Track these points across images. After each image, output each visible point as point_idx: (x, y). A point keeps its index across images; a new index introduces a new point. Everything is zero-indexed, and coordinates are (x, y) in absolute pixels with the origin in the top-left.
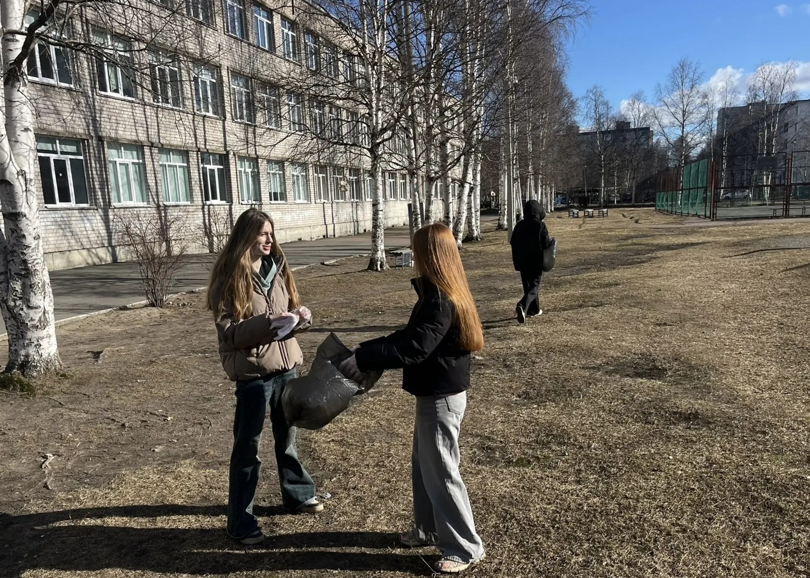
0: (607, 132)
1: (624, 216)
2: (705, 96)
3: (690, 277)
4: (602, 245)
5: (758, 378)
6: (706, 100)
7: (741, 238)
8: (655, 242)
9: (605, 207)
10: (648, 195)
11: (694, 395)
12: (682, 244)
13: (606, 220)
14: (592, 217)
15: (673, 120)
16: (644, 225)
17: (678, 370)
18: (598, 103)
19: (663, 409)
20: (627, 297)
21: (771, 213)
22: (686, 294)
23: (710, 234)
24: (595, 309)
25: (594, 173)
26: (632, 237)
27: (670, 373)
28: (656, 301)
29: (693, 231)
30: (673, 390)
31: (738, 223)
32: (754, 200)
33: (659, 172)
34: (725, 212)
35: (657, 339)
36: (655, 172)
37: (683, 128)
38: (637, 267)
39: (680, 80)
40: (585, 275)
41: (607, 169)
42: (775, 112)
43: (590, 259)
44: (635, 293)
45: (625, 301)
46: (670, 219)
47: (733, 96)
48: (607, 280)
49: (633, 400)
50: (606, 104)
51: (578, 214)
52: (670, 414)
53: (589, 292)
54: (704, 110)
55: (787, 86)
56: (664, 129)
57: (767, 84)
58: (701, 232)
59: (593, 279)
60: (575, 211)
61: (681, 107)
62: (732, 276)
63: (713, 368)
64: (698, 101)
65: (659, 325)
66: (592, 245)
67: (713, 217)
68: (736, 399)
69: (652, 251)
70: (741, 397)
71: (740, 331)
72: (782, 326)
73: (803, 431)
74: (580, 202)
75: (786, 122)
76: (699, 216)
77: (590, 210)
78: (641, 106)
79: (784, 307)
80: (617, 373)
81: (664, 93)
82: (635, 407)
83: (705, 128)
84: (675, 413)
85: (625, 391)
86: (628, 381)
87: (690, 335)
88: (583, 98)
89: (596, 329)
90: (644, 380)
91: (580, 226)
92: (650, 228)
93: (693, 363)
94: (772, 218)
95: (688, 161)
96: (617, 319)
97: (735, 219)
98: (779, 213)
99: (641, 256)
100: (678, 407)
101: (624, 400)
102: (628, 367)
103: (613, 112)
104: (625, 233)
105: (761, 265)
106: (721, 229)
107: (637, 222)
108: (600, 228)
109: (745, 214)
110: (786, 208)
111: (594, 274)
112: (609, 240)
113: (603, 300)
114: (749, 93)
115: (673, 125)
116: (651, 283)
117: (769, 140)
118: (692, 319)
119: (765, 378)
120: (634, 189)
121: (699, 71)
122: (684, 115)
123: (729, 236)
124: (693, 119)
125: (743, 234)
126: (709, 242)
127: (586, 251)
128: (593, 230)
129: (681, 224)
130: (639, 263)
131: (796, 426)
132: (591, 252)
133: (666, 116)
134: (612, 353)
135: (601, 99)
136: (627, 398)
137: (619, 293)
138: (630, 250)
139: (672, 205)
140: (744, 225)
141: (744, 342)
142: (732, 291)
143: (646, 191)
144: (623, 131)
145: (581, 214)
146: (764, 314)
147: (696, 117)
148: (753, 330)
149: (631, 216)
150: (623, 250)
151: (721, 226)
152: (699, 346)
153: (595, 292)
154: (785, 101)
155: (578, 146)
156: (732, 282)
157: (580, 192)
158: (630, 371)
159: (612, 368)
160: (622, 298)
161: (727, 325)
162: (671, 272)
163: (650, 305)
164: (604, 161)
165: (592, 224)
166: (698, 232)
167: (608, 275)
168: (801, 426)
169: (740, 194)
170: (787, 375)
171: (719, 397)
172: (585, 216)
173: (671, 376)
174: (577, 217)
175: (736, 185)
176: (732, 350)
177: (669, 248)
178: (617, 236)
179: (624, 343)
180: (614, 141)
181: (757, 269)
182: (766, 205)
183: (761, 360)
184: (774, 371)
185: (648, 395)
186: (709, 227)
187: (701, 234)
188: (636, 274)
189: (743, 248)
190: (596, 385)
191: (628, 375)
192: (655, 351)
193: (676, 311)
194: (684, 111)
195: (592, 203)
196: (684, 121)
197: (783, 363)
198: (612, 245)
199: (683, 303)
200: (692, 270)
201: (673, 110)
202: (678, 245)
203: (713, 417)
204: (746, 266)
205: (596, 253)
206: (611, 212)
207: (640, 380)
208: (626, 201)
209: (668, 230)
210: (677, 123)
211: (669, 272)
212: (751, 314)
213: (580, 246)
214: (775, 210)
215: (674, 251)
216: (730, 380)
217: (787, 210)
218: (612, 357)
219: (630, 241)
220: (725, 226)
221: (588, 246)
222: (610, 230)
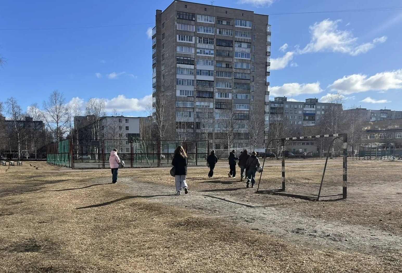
0: (20, 121)
1: (30, 165)
2: (67, 110)
3: (59, 197)
4: (17, 181)
5: (82, 246)
6: (67, 112)
7: (84, 178)
8: (45, 179)
9: (22, 160)
10: (44, 155)
11: (52, 258)
12: (58, 181)
13: (21, 167)
14: (14, 165)
15: (53, 119)
16: (40, 170)
17: (47, 246)
18: (14, 106)
19: (36, 267)
20: (26, 209)
21: (97, 166)
22: (56, 206)
23: (71, 175)
24: (8, 216)
25: (15, 142)
26: (34, 177)
27: (42, 248)
28: (40, 210)
29: (63, 174)
30: (43, 256)
31: (84, 170)
32: (91, 160)
33: (49, 144)
34: (79, 165)
35: (38, 230)
36: (46, 143)
37: (58, 124)
38: (34, 193)
39: (54, 101)
40: (5, 198)
41: (21, 140)
42: (98, 121)
43: (10, 189)
44: (30, 207)
45: (25, 211)
46: (53, 167)
47: (79, 111)
48: (17, 200)
49: (22, 264)
50: (18, 107)
51: (5, 164)
52: (39, 270)
53: (6, 207)
54: (67, 116)
55: (101, 110)
56: (49, 123)
57: (93, 108)
58: (68, 174)
59: (9, 200)
60: (4, 162)
61: (56, 113)
62: (77, 196)
63: (63, 243)
64: (64, 112)
65: (41, 223)
66: (12, 181)
67: (73, 167)
68: (71, 257)
69: (43, 184)
70: (73, 256)
71: (78, 223)
72: (95, 219)
73: (96, 269)
74: (8, 157)
75: (103, 125)
76: (67, 167)
77: (12, 162)
78: (37, 110)
79: (97, 210)
80: (15, 251)
81: (48, 106)
82: (22, 268)
83: (68, 125)
84: (41, 268)
85: (18, 260)
86: (21, 254)
87: (55, 227)
88: (6, 103)
89: (7, 227)
90: (29, 253)
91: (6, 170)
92: (43, 172)
93: (54, 241)
94: (98, 168)
95: (61, 139)
96: (19, 221)
97: (83, 169)
98: (101, 166)
99: (36, 187)
100: (43, 265)
101: (17, 265)
102: (22, 247)
103: (23, 112)
104: (30, 175)
105: (90, 191)
106: (77, 173)
107: (37, 169)
108: (17, 172)
109: (87, 166)
110: (104, 164)
111: (11, 197)
112: (21, 178)
113: (13, 211)
114: (86, 111)
115: (53, 122)
116: (39, 201)
117: (96, 133)
118: (57, 219)
119: (85, 245)
120: (36, 152)
121: (63, 97)
122: (57, 118)
123: (79, 177)
124: (62, 120)
125: (86, 176)
126: (70, 180)
127: (8, 184)
128: (13, 173)
129: (58, 170)
130: (35, 190)
131: (93, 266)
132: (11, 185)
133: (49, 117)
134: (14, 240)
135: (15, 104)
136: (19, 264)
137: (22, 207)
138: (31, 184)
139: (54, 161)
140: (87, 171)
141: (79, 229)
142: (77, 204)
143: (43, 153)
144: (29, 122)
145: (7, 163)
146: (89, 214)
147: (63, 119)
148: (84, 222)
149: (35, 165)
150: (28, 184)
151: (77, 172)
152: (58, 232)
153: (9, 207)
154: (101, 116)
155: (4, 128)
156: (77, 200)
157: (8, 152)
158: (23, 249)
159: (13, 248)
160: (23, 210)
161: (73, 221)
162: (50, 195)
163: (37, 213)
164: (19, 136)
165: (13, 169)
166: (66, 175)
167: (18, 197)
168: (95, 267)
169: (86, 157)
170: (94, 242)
171: (63, 257)
172: (10, 165)
173: (43, 249)
174: (6, 165)
175: (84, 153)
176: (73, 233)
177: (51, 182)
178: (26, 176)
179: (21, 234)
180: (24, 127)
181: (88, 193)
182: (96, 162)
183: (84, 236)
184: (89, 241)
185: (30, 261)
186: (71, 172)
187: (67, 175)
188: (33, 196)
189: (84, 183)
190: (3, 259)
191: (21, 251)
192: (37, 237)
193: (50, 215)
194: (57, 116)
195: (14, 158)
196: (58, 121)
197: (93, 237)
198: (23, 181)
199: (54, 211)
200: (60, 194)
201: (52, 114)
202: (56, 181)
203: (58, 268)
204: (84, 191)
205: (13, 185)
206: (24, 163)
207: (27, 253)
208: (32, 157)
209: (52, 173)
210: (55, 121)
211: (49, 195)
212: (84, 214)
213: (5, 181)
214: (99, 165)
215: (53, 184)
216: (70, 248)
217: (104, 165)
218: (14, 242)
219: (32, 179)
220: (78, 172)
221: (10, 181)
222: (22, 173)
